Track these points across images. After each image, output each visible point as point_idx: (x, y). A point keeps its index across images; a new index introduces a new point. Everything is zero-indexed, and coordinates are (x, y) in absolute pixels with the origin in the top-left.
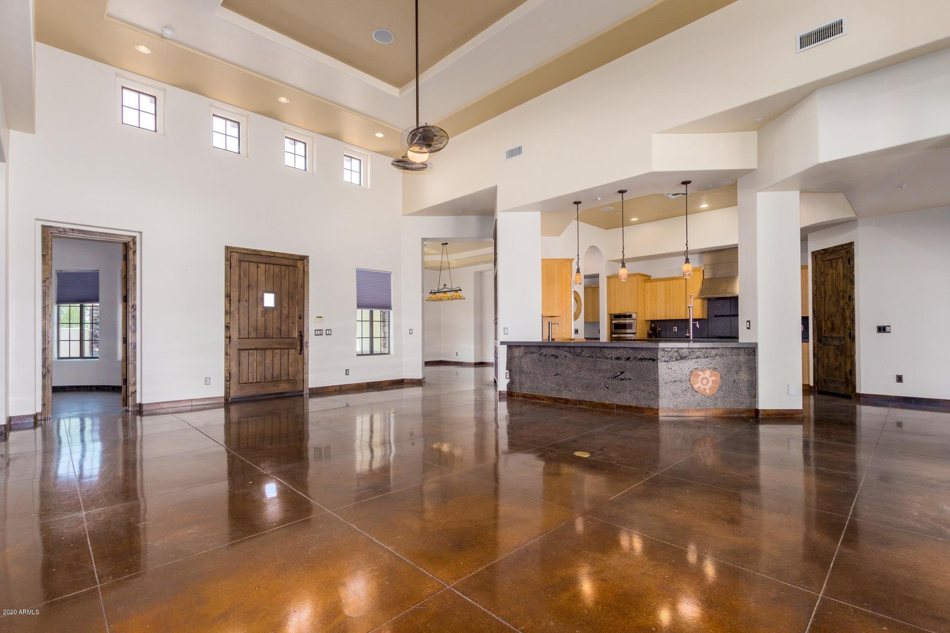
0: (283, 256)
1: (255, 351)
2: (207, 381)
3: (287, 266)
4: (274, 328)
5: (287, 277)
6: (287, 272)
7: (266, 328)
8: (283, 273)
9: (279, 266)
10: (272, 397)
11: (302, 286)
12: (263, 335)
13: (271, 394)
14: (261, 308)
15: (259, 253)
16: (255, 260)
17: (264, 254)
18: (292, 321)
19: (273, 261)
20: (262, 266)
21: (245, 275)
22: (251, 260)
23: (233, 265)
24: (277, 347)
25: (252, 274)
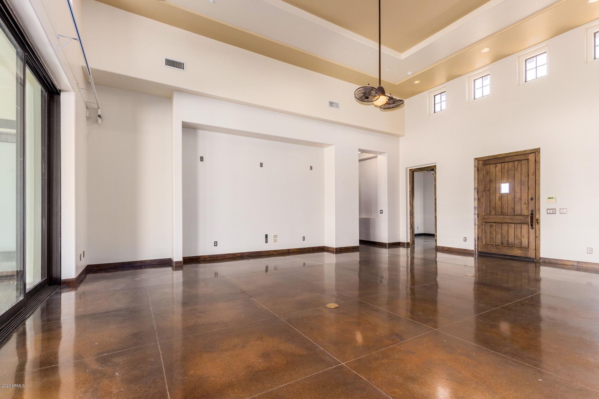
0: (516, 154)
1: (495, 224)
2: (465, 240)
3: (519, 161)
4: (509, 208)
5: (520, 168)
6: (520, 165)
7: (502, 208)
8: (516, 166)
9: (512, 163)
10: (507, 257)
11: (533, 174)
12: (500, 213)
13: (507, 255)
14: (499, 195)
15: (496, 157)
16: (494, 162)
17: (500, 156)
18: (524, 203)
19: (507, 160)
20: (499, 165)
21: (487, 174)
22: (491, 163)
23: (479, 169)
24: (511, 222)
25: (492, 172)
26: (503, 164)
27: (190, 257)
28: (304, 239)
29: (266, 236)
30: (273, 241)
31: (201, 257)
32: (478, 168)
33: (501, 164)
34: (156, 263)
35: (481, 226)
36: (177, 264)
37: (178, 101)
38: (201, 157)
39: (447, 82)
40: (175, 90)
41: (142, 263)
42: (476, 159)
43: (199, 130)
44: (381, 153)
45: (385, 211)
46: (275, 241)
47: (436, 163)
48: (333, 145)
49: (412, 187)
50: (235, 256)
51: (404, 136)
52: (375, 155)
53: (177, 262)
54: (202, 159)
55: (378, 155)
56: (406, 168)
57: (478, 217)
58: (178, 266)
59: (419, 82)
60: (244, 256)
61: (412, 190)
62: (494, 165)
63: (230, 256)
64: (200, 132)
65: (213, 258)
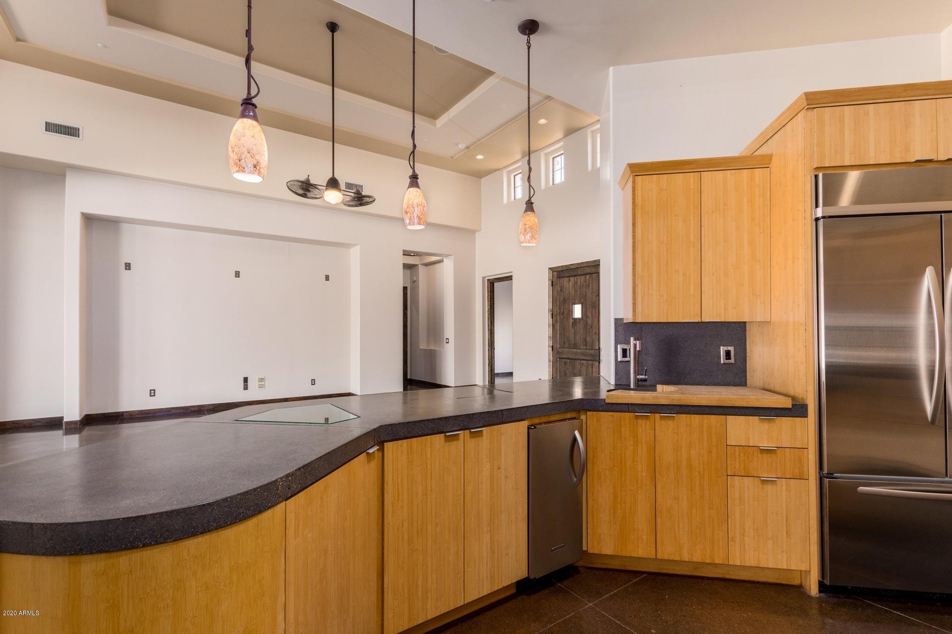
0: (587, 265)
1: (568, 360)
3: (590, 274)
4: (581, 339)
5: (591, 285)
6: (591, 280)
7: (575, 338)
8: (587, 282)
9: (584, 276)
12: (573, 346)
14: (572, 320)
15: (569, 268)
16: (567, 275)
17: (573, 267)
18: (595, 332)
19: (579, 273)
20: (572, 279)
21: (561, 290)
22: (565, 276)
23: (554, 283)
24: (583, 358)
25: (566, 288)
26: (576, 277)
27: (105, 414)
28: (313, 382)
29: (246, 380)
30: (257, 386)
31: (125, 414)
32: (552, 282)
33: (573, 278)
34: (41, 424)
35: (556, 363)
36: (70, 426)
37: (72, 183)
38: (126, 263)
39: (522, 158)
40: (69, 167)
41: (16, 424)
42: (550, 269)
43: (123, 224)
44: (447, 256)
45: (452, 341)
46: (261, 387)
47: (512, 272)
48: (358, 245)
49: (491, 305)
50: (187, 411)
51: (480, 231)
52: (441, 258)
53: (68, 423)
54: (128, 266)
55: (444, 259)
56: (484, 278)
57: (552, 350)
58: (72, 428)
59: (483, 157)
60: (203, 411)
61: (491, 309)
62: (567, 279)
63: (178, 411)
64: (125, 227)
65: (148, 414)
